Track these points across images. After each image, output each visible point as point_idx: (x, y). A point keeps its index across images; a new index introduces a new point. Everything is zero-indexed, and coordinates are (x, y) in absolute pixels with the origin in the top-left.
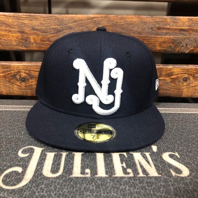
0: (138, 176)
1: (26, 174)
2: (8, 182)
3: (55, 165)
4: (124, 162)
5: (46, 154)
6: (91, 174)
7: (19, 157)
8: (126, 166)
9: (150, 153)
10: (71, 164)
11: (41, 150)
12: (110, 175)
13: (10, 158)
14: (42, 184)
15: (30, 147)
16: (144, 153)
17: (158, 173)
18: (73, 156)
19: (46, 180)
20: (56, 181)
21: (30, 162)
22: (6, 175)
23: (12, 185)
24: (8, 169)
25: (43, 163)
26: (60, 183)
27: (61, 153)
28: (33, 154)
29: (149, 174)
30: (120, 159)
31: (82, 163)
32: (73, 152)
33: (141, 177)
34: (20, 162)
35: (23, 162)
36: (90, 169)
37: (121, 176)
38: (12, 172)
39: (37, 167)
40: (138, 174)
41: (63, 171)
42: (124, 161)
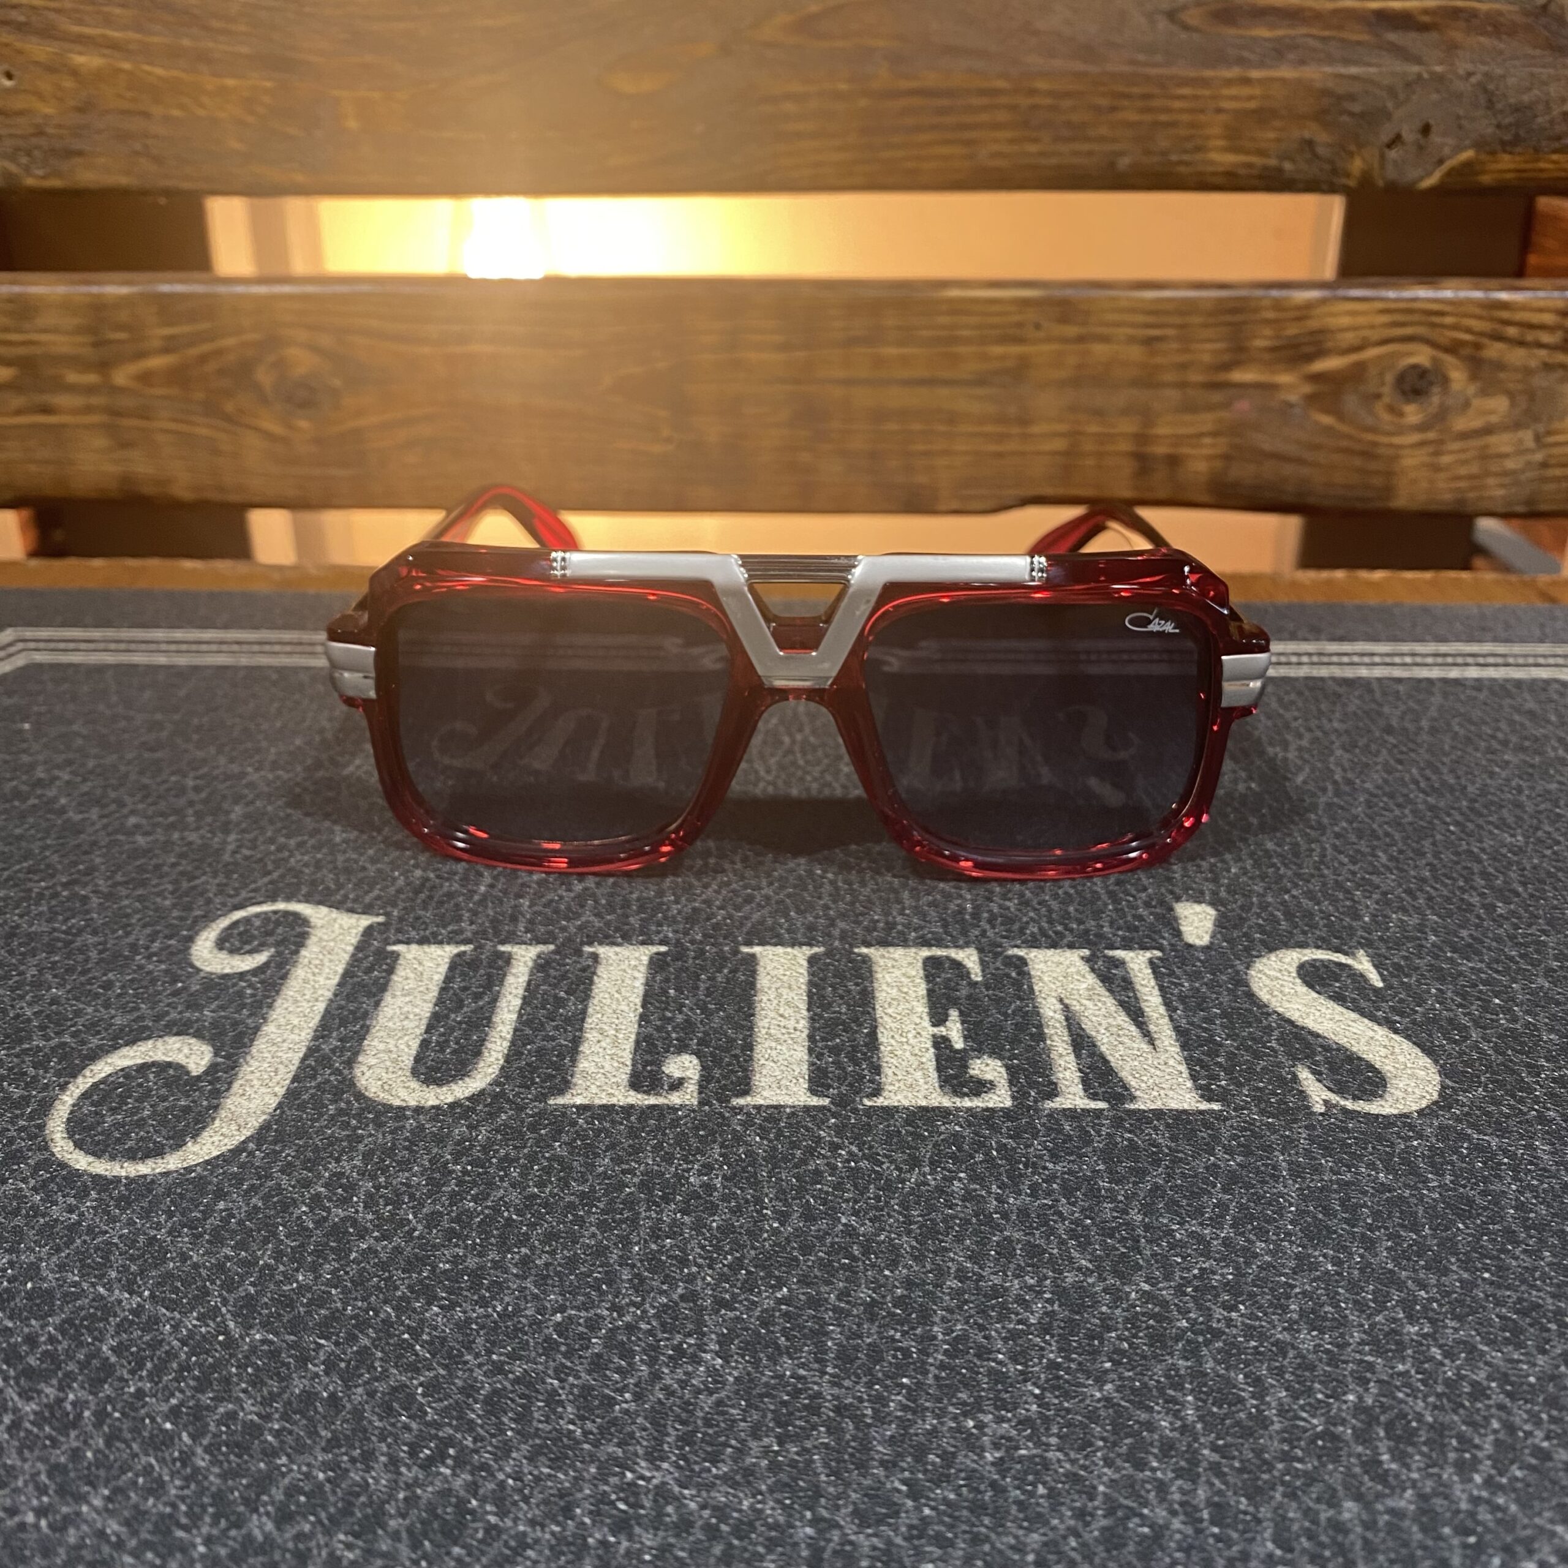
0: (1049, 1105)
1: (236, 1086)
2: (107, 1134)
3: (452, 1029)
4: (954, 1014)
5: (396, 956)
6: (702, 1088)
7: (199, 970)
8: (966, 1038)
9: (1158, 954)
10: (568, 1020)
11: (361, 929)
12: (840, 1094)
13: (132, 981)
14: (342, 1152)
15: (281, 906)
16: (1110, 953)
17: (1198, 1087)
18: (584, 970)
19: (379, 1125)
20: (449, 1135)
21: (270, 1006)
22: (95, 1086)
23: (132, 1156)
24: (115, 1048)
25: (366, 1015)
26: (472, 1146)
27: (502, 948)
28: (297, 952)
29: (1133, 1098)
30: (930, 993)
31: (642, 1017)
32: (590, 944)
33: (1072, 1114)
34: (199, 1008)
35: (222, 1008)
36: (698, 1054)
37: (924, 1103)
38: (143, 1068)
39: (315, 1038)
40: (1052, 1091)
41: (502, 1068)
42: (955, 1003)
